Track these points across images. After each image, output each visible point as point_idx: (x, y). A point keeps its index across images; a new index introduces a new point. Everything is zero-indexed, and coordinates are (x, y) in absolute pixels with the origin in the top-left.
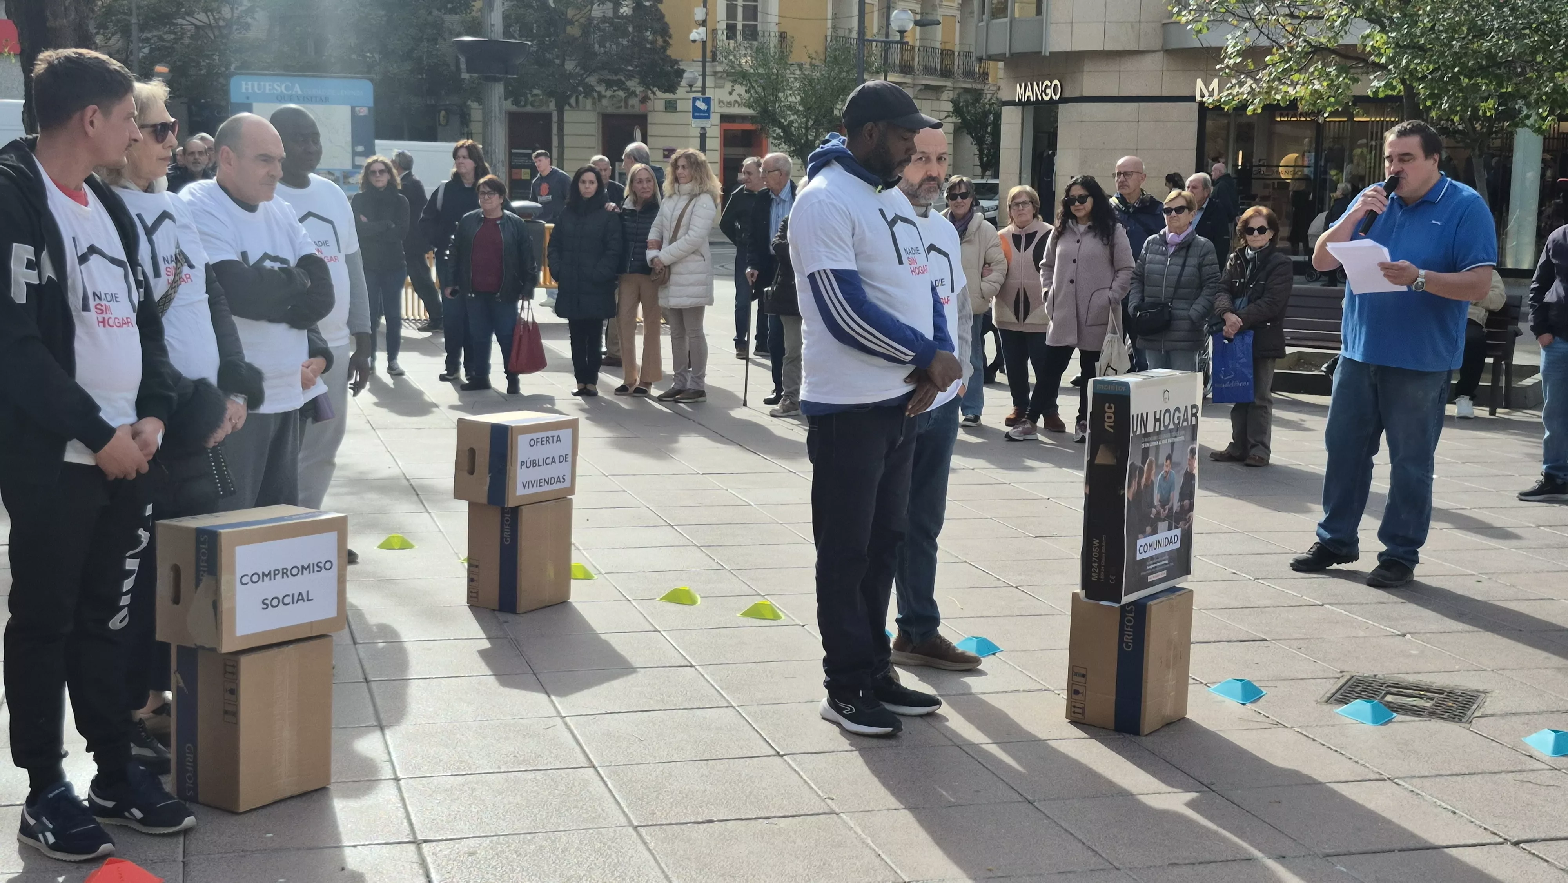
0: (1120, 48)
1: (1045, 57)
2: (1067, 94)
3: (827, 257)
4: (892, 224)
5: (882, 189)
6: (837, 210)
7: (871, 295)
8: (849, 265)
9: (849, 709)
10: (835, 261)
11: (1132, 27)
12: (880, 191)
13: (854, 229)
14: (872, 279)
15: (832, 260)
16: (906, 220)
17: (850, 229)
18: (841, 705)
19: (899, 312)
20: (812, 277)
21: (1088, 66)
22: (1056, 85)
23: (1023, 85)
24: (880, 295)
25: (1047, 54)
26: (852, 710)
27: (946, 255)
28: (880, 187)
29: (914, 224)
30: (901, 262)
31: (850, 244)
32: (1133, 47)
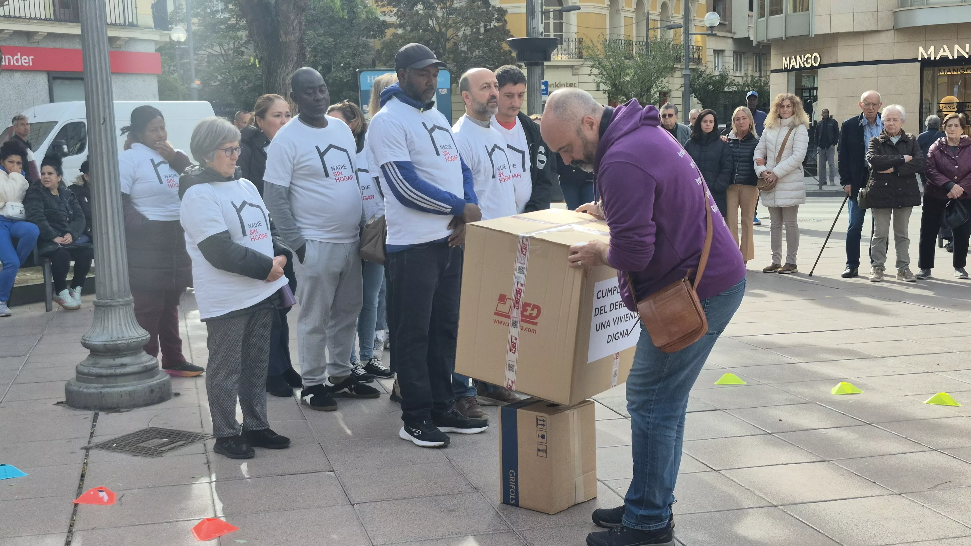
0: (864, 29)
1: (811, 37)
2: (825, 62)
3: (391, 154)
4: (431, 131)
5: (424, 110)
6: (395, 125)
7: (422, 176)
8: (405, 157)
9: (418, 432)
10: (396, 156)
11: (873, 15)
12: (422, 112)
13: (406, 136)
14: (421, 166)
15: (394, 156)
16: (440, 128)
17: (404, 136)
18: (413, 430)
19: (440, 185)
20: (383, 167)
21: (841, 43)
22: (815, 56)
23: (788, 58)
24: (426, 175)
25: (813, 36)
26: (419, 432)
27: (503, 150)
28: (422, 109)
29: (447, 131)
30: (438, 154)
31: (405, 146)
32: (875, 29)
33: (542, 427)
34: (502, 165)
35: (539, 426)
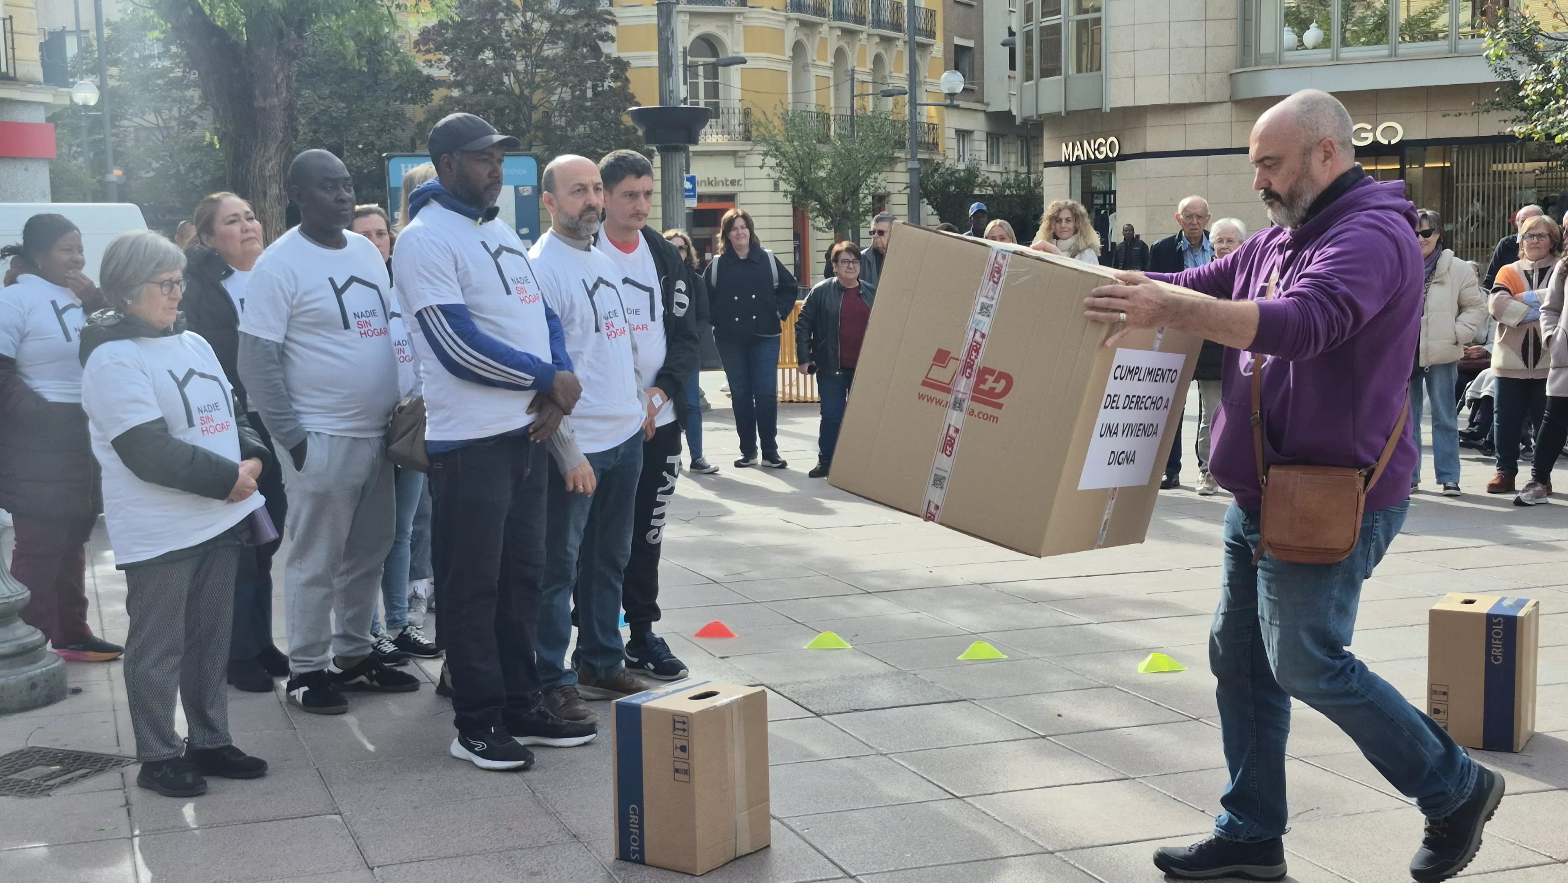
0: (1187, 101)
1: (1105, 112)
2: (1126, 151)
3: (432, 293)
4: (496, 255)
5: (483, 221)
6: (437, 246)
7: (483, 328)
8: (455, 298)
9: (480, 745)
10: (441, 296)
11: (1198, 79)
12: (481, 224)
13: (456, 263)
14: (482, 312)
15: (438, 296)
16: (510, 251)
17: (453, 263)
18: (473, 742)
20: (419, 315)
21: (1151, 121)
22: (1112, 142)
23: (1070, 144)
24: (491, 327)
25: (1108, 110)
26: (483, 746)
27: (613, 287)
28: (480, 219)
29: (521, 255)
30: (508, 292)
31: (455, 280)
32: (1200, 99)
33: (681, 733)
34: (611, 310)
35: (677, 732)
